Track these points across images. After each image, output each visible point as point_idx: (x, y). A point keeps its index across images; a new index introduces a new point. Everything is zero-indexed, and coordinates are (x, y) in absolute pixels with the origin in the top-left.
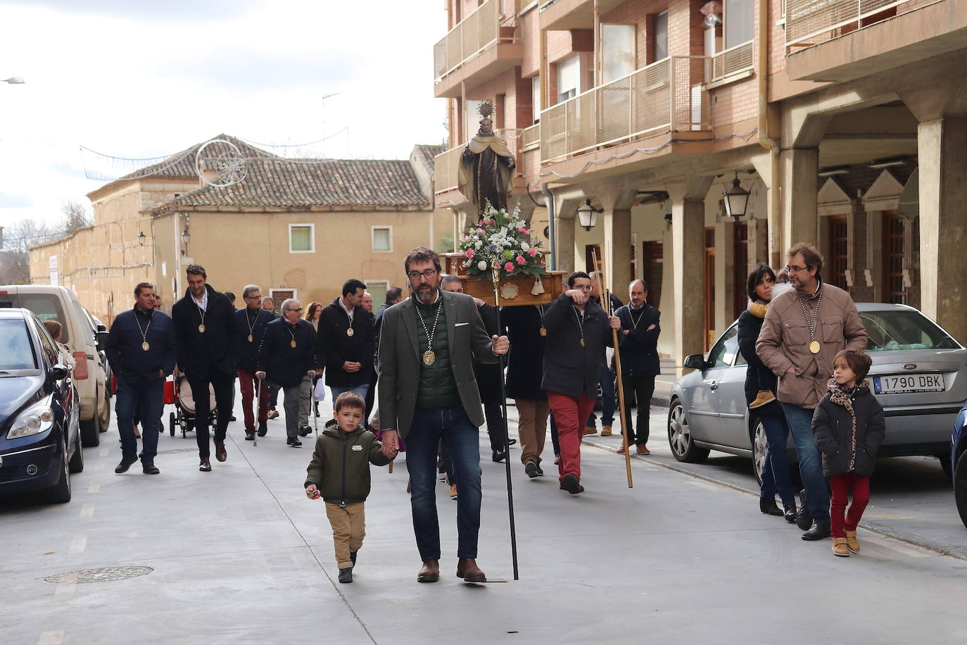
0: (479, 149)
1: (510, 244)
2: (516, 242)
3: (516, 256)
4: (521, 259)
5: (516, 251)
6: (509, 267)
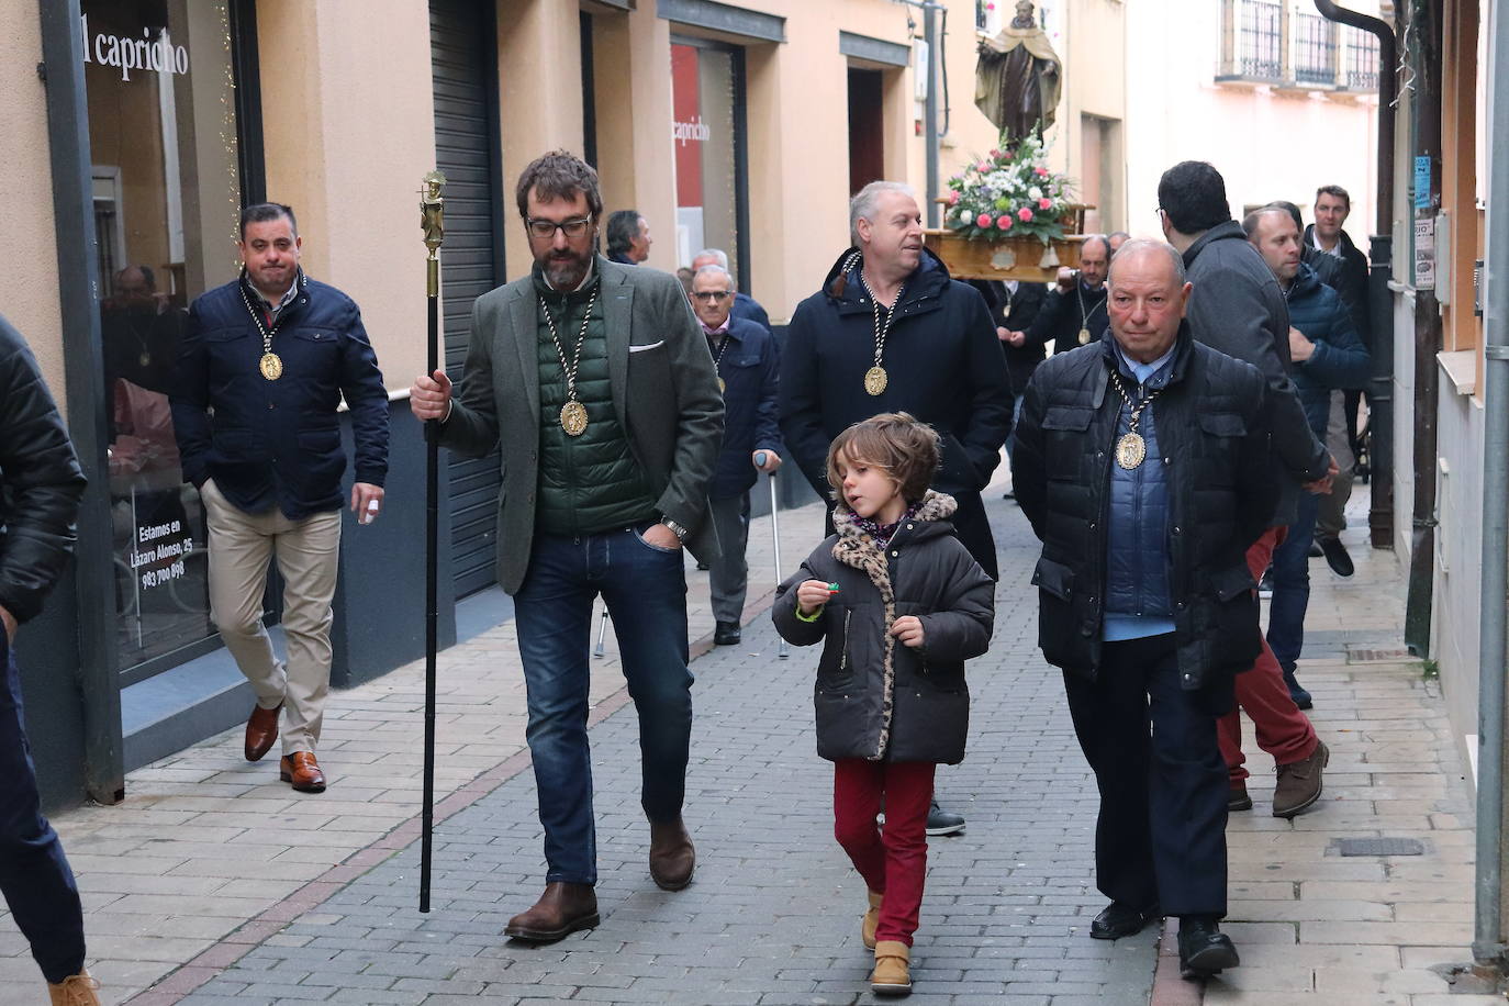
0: (1002, 47)
1: (1011, 190)
2: (1024, 188)
3: (1019, 205)
4: (1025, 213)
5: (1021, 200)
6: (1005, 222)
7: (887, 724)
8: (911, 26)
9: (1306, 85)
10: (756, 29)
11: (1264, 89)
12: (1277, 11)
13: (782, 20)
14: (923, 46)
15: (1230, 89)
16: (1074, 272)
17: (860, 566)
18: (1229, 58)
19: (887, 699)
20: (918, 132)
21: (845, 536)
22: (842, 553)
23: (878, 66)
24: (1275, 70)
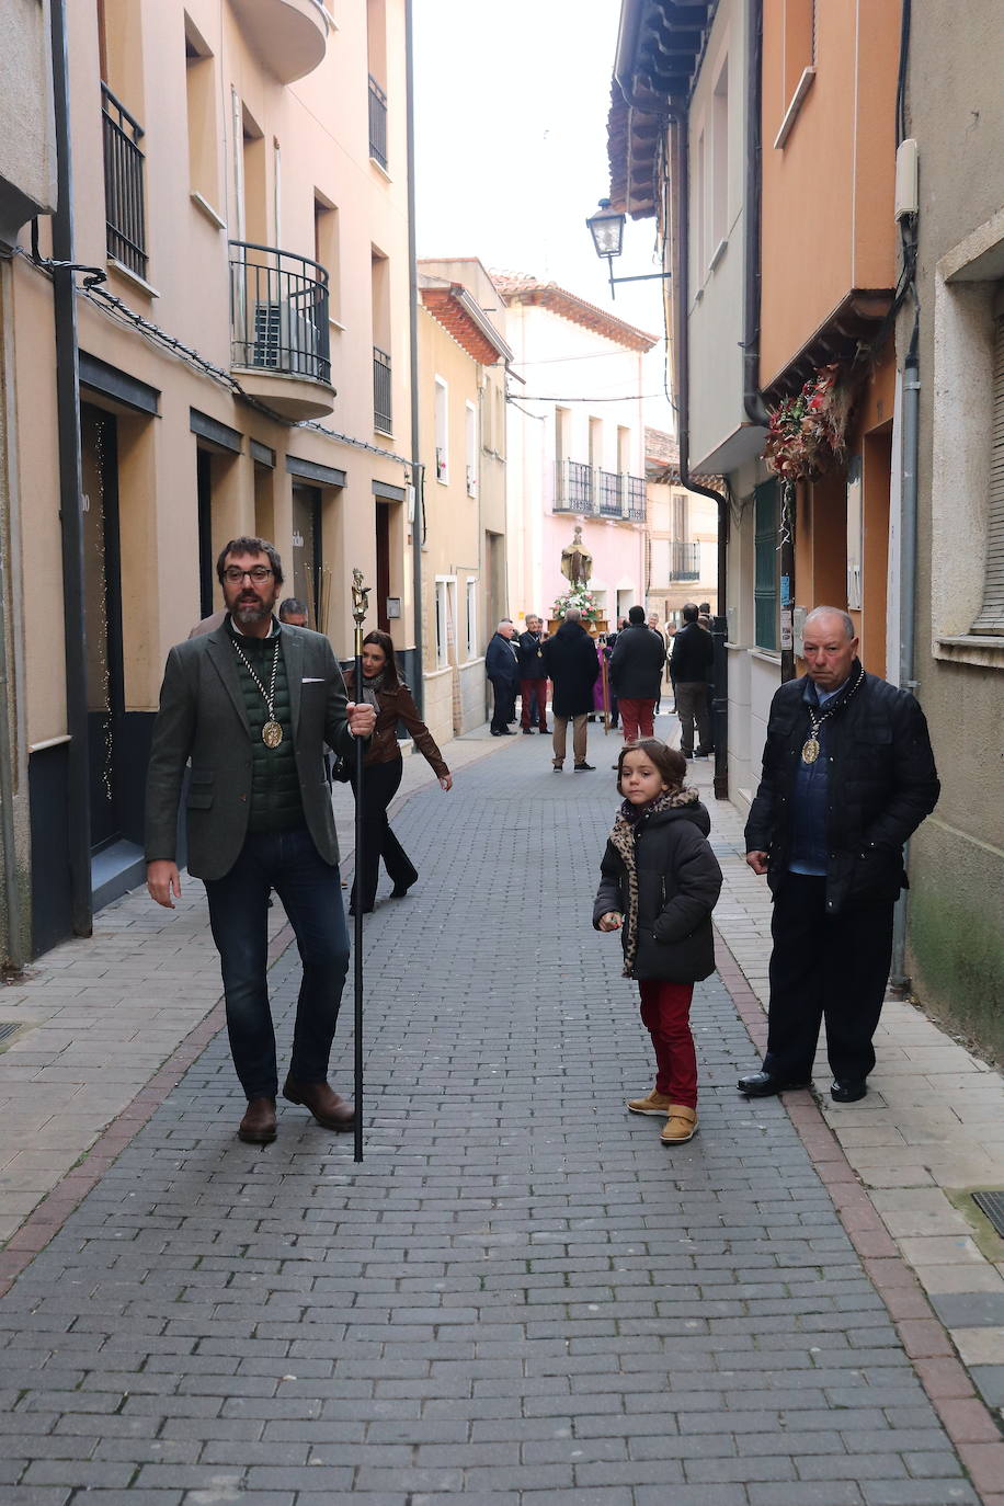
8: (407, 476)
9: (605, 516)
10: (332, 479)
12: (588, 470)
14: (412, 489)
15: (563, 517)
18: (561, 498)
20: (409, 542)
24: (588, 506)
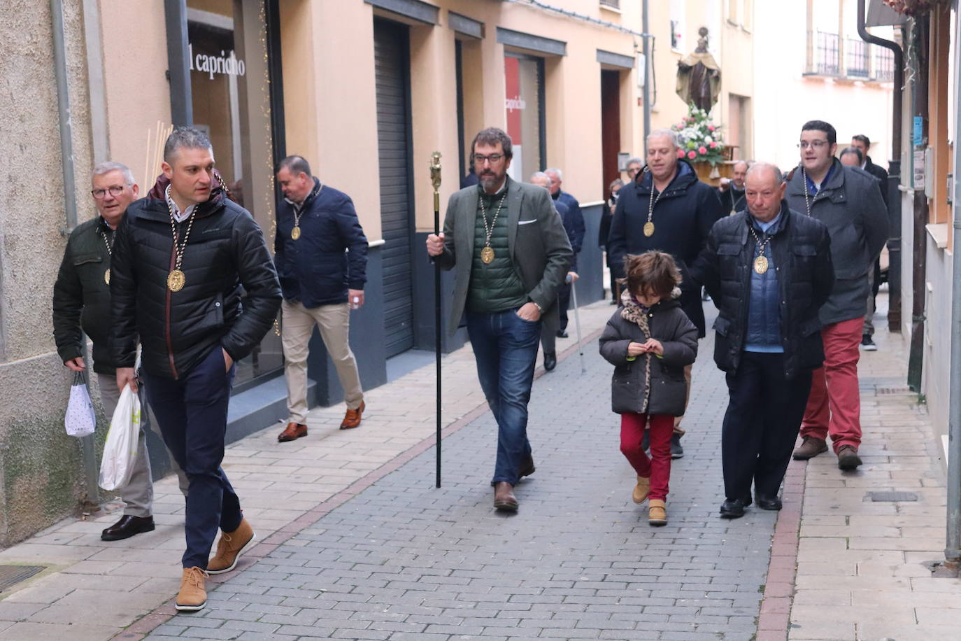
0: (690, 63)
1: (695, 138)
2: (702, 136)
3: (699, 146)
4: (703, 150)
5: (700, 143)
6: (692, 155)
7: (647, 396)
8: (636, 46)
9: (853, 78)
10: (550, 49)
11: (829, 80)
12: (836, 38)
13: (564, 44)
14: (641, 58)
15: (811, 80)
16: (729, 181)
17: (634, 321)
18: (810, 63)
19: (647, 384)
20: (639, 104)
21: (627, 306)
22: (626, 315)
23: (617, 68)
24: (836, 70)
